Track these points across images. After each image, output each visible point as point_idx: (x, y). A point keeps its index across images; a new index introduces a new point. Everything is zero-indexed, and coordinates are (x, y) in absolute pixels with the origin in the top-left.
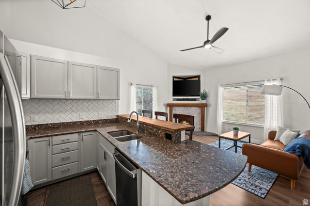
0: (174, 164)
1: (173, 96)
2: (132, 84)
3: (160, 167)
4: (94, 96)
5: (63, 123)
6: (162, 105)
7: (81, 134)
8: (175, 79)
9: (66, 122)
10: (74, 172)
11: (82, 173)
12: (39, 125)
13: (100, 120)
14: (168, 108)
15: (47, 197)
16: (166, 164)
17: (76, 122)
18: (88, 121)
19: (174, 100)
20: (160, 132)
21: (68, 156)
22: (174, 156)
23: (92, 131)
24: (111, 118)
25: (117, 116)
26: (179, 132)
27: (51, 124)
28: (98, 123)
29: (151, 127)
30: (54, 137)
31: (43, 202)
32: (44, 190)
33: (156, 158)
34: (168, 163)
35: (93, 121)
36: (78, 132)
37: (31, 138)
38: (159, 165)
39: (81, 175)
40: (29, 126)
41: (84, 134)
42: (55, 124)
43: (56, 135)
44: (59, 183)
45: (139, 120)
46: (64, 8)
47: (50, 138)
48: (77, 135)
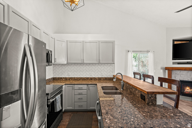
0: (130, 122)
1: (173, 60)
2: (129, 51)
3: (115, 120)
4: (97, 61)
5: (82, 78)
6: (159, 68)
7: (89, 85)
8: (175, 43)
9: (83, 77)
10: (84, 108)
11: (89, 110)
12: (71, 78)
13: (102, 78)
14: (167, 71)
15: (70, 118)
16: (123, 120)
17: (88, 78)
18: (95, 78)
19: (174, 63)
20: (137, 92)
21: (82, 97)
22: (137, 116)
23: (95, 84)
24: (110, 77)
25: (113, 75)
26: (153, 95)
27: (76, 78)
28: (101, 80)
29: (131, 87)
30: (75, 85)
31: (68, 119)
32: (70, 113)
33: (120, 112)
34: (126, 119)
35: (98, 78)
36: (87, 84)
37: (66, 84)
38: (116, 118)
39: (89, 111)
40: (67, 78)
41: (90, 86)
42: (78, 78)
43: (76, 84)
44: (77, 112)
45: (123, 79)
46: (72, 11)
47: (73, 85)
48: (86, 86)
